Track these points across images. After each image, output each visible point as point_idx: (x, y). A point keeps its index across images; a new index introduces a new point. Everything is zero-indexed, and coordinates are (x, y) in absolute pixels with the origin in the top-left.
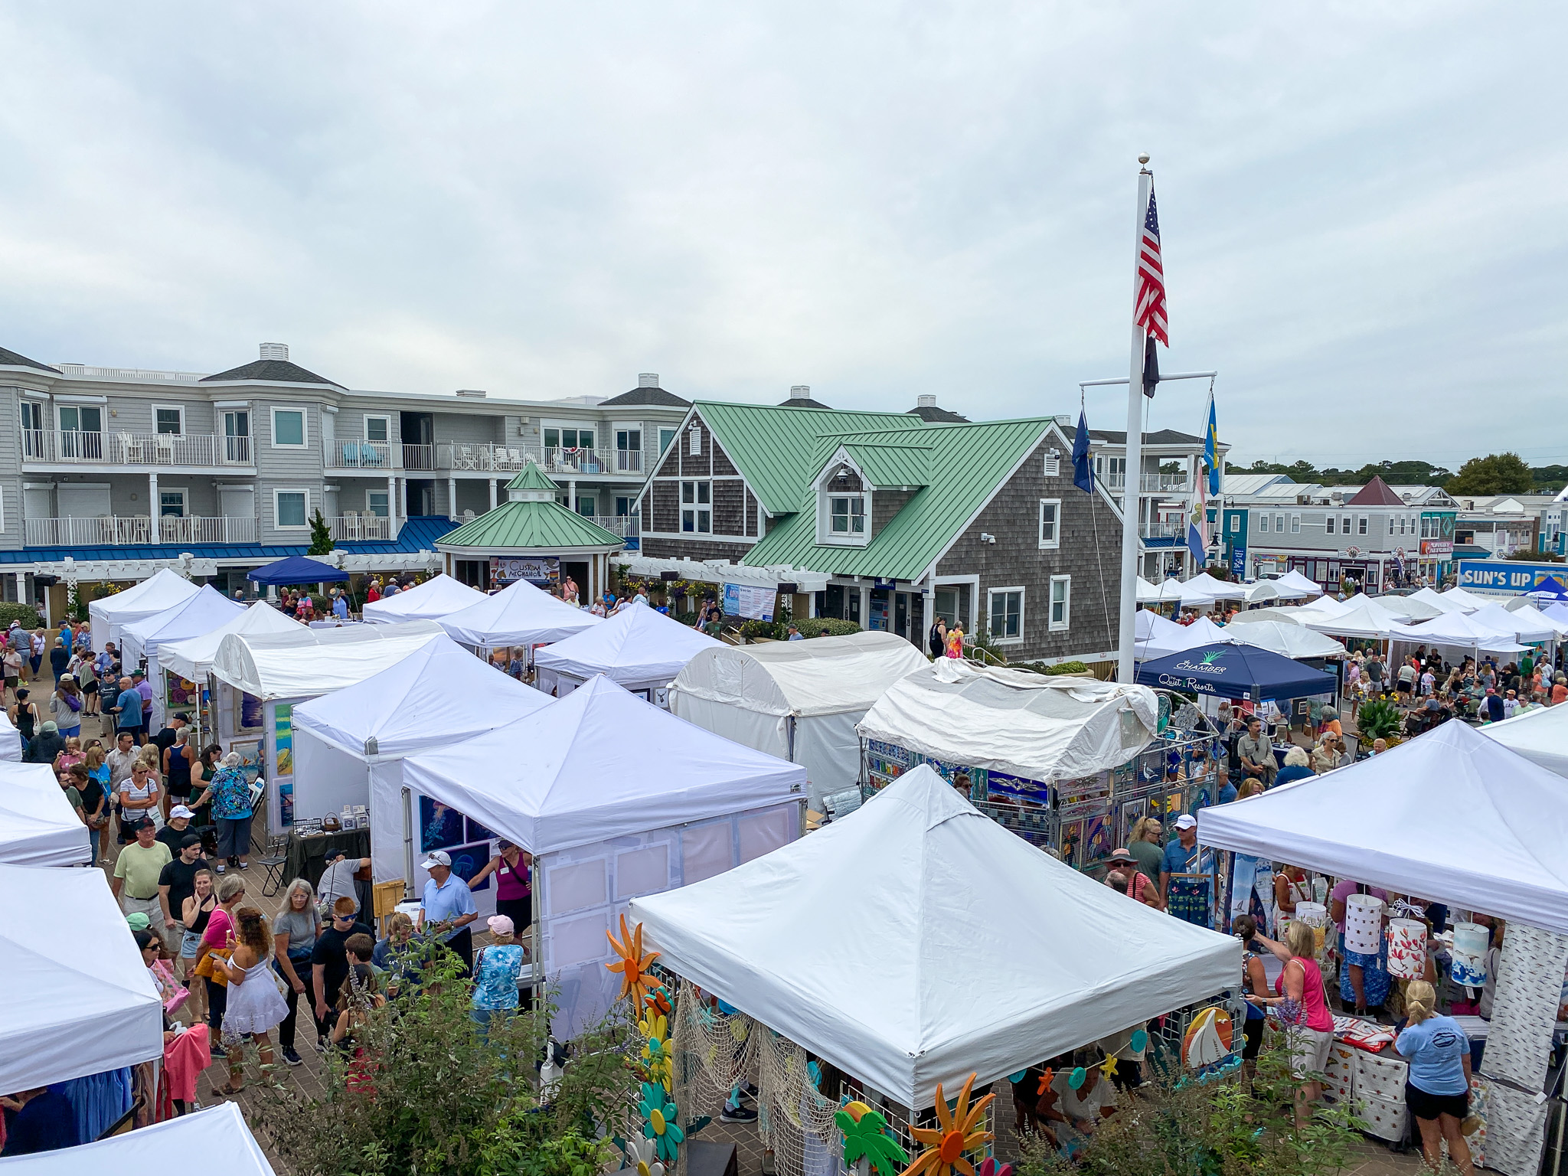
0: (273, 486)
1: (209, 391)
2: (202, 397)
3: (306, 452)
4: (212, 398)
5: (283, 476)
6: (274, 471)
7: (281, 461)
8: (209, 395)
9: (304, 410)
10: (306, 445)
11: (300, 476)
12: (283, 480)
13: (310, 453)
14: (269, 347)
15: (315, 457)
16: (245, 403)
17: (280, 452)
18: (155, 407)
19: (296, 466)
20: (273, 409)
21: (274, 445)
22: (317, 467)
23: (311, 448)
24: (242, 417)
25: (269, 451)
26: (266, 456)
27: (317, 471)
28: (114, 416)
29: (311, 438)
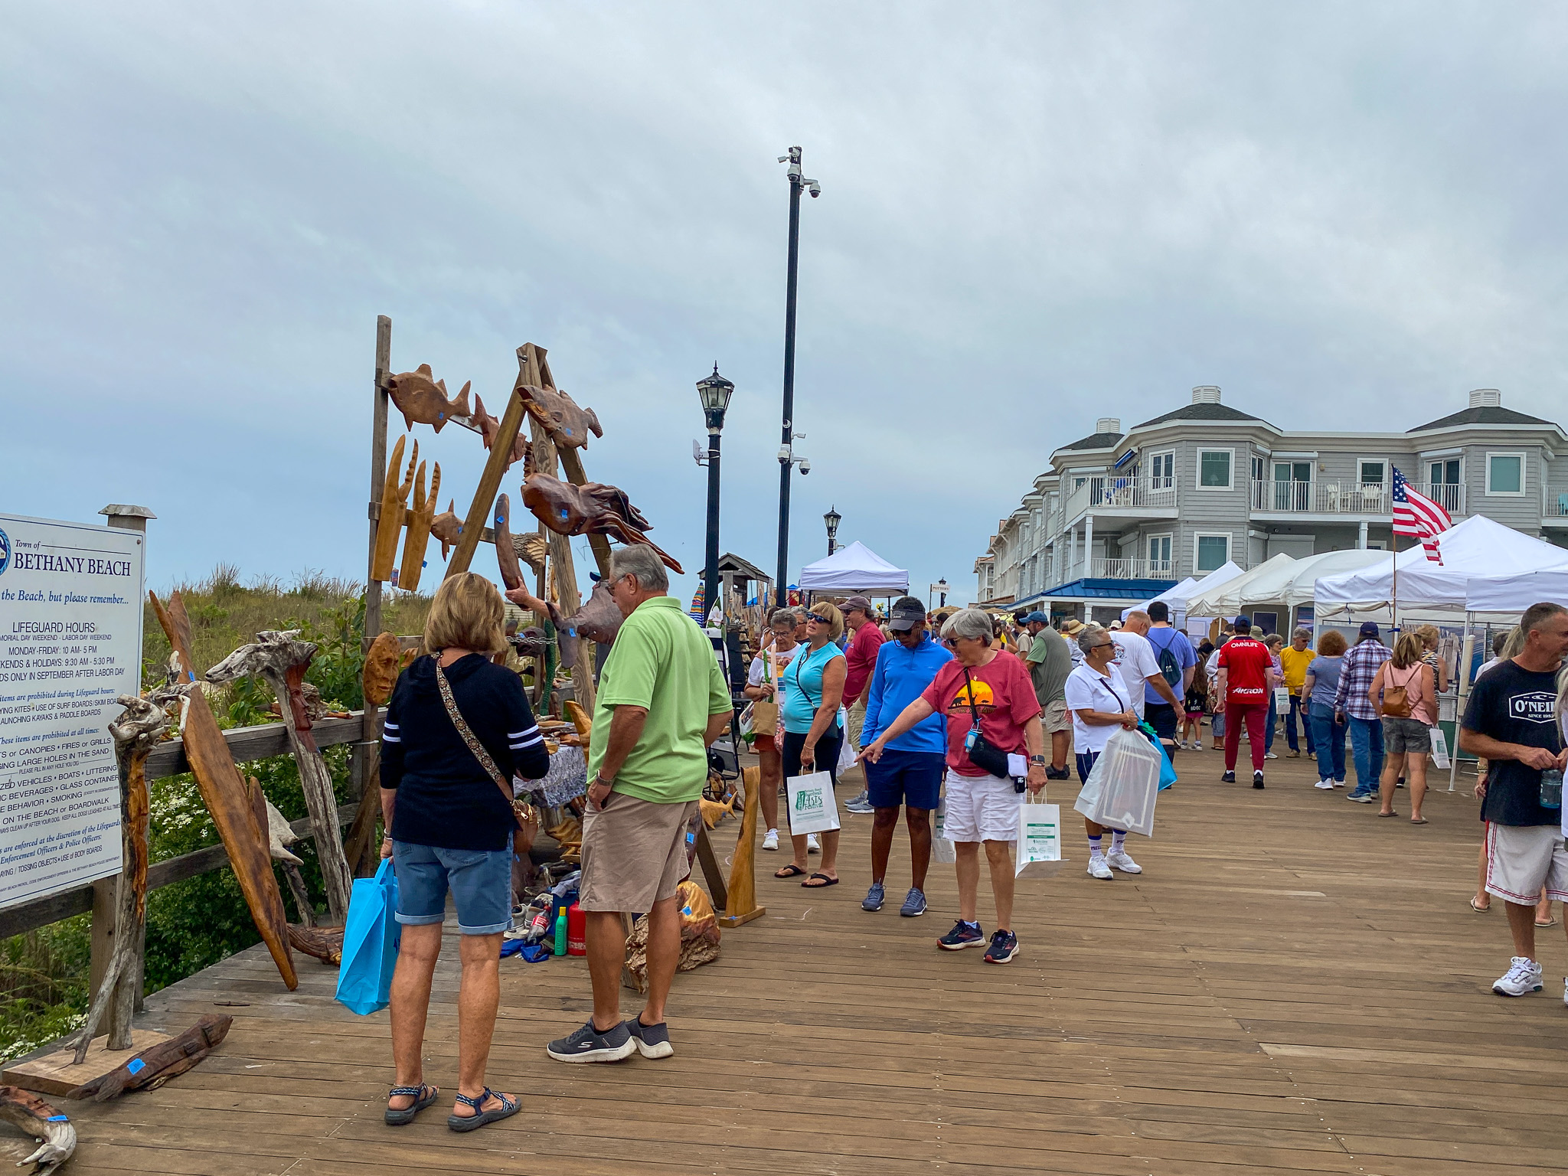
1: (1416, 442)
2: (1408, 449)
3: (1525, 500)
4: (1419, 449)
7: (1493, 510)
8: (1414, 446)
9: (1523, 455)
10: (1522, 493)
13: (1528, 500)
14: (1482, 393)
15: (1532, 505)
16: (1459, 450)
17: (1496, 500)
18: (1360, 461)
19: (1511, 515)
20: (1489, 455)
21: (1488, 492)
22: (1534, 516)
23: (1529, 495)
24: (1453, 466)
25: (1481, 499)
26: (1478, 504)
27: (1535, 521)
28: (1322, 471)
29: (1529, 485)
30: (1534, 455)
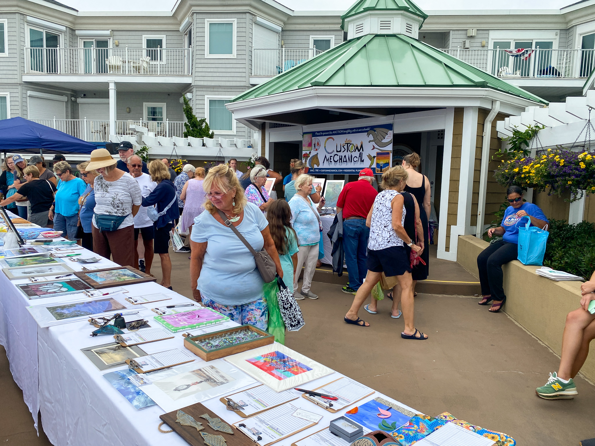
0: (204, 93)
1: (178, 19)
3: (234, 61)
5: (213, 84)
6: (206, 79)
7: (212, 70)
9: (234, 21)
10: (234, 55)
11: (228, 84)
12: (214, 87)
13: (238, 61)
15: (242, 66)
16: (189, 20)
17: (212, 61)
18: (146, 37)
19: (225, 74)
20: (207, 21)
21: (207, 55)
22: (244, 75)
23: (240, 57)
24: (191, 34)
25: (202, 61)
26: (200, 66)
27: (244, 79)
28: (117, 46)
29: (240, 48)
30: (242, 21)
